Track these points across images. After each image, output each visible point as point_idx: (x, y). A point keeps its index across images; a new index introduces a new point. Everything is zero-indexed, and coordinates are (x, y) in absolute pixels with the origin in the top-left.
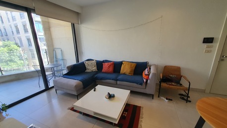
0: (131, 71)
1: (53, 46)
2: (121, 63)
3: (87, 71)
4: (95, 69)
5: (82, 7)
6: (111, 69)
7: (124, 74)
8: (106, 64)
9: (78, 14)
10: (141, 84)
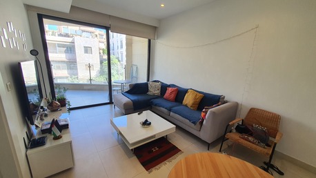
0: (193, 104)
1: (132, 62)
2: (186, 91)
3: (149, 93)
4: (157, 92)
5: (160, 20)
6: (173, 96)
7: (186, 106)
8: (170, 89)
9: (155, 28)
10: (194, 123)
